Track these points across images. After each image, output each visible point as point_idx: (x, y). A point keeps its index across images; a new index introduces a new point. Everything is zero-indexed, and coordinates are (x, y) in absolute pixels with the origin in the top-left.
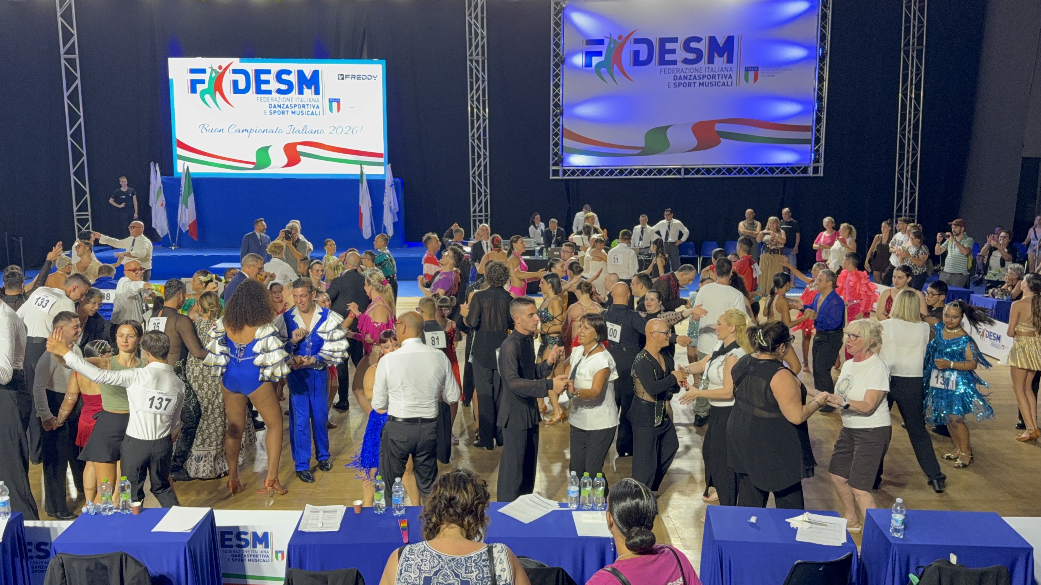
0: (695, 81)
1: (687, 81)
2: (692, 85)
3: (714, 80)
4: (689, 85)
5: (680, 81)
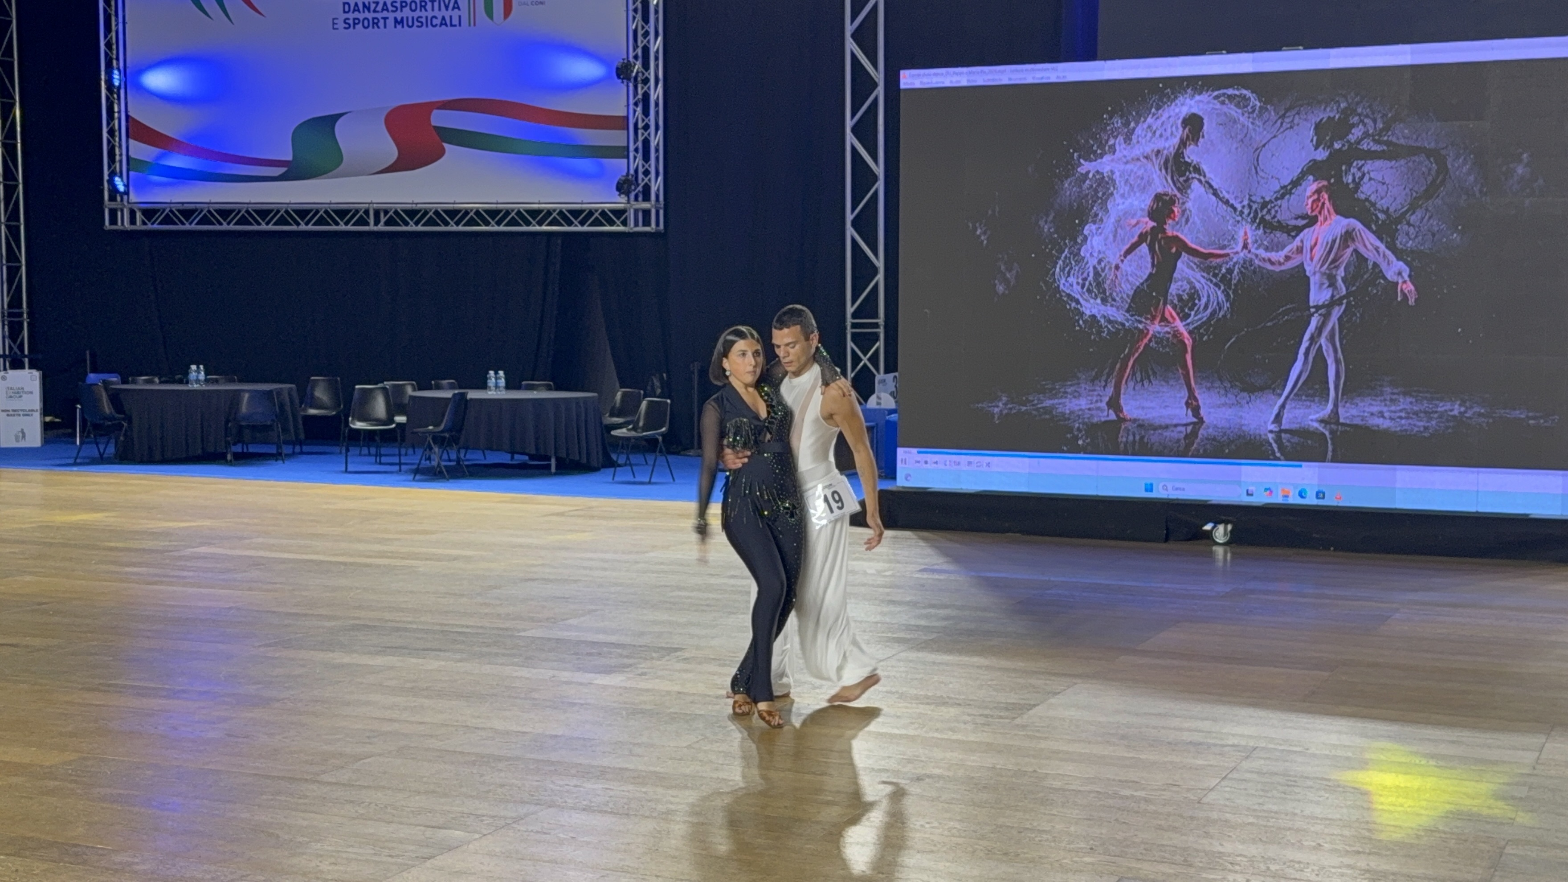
0: (385, 14)
1: (370, 16)
2: (381, 22)
3: (423, 14)
4: (375, 23)
5: (356, 15)
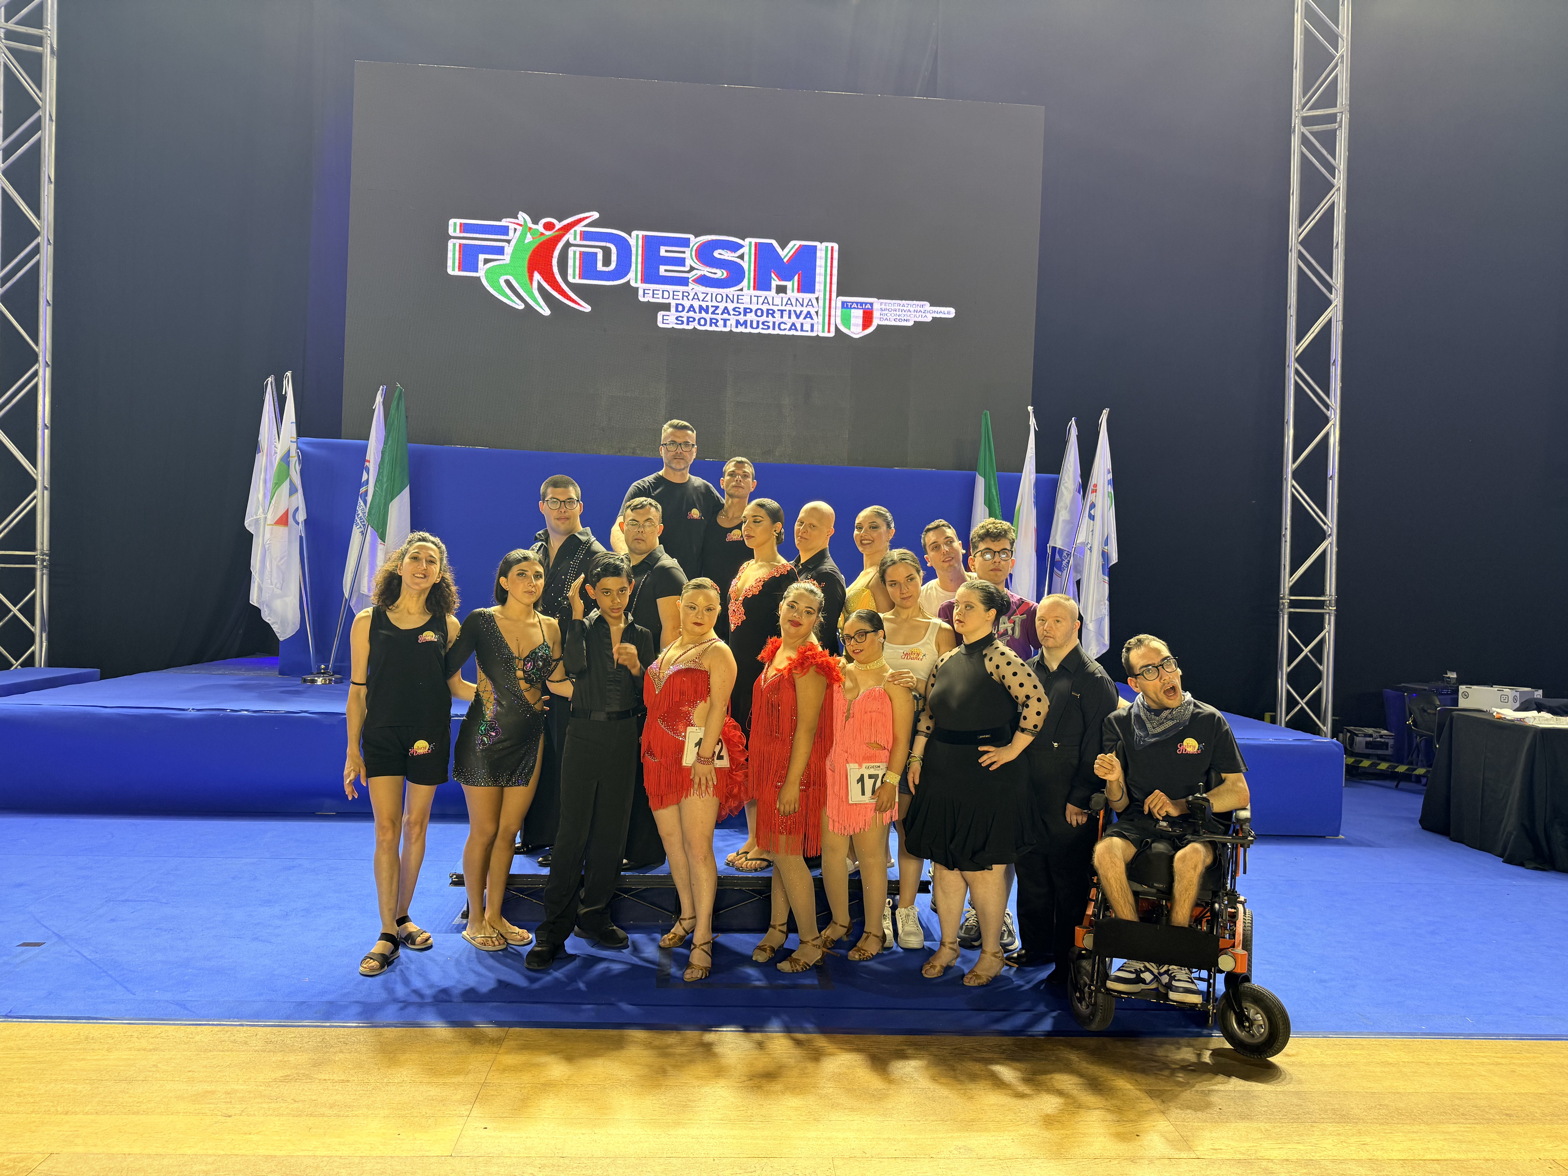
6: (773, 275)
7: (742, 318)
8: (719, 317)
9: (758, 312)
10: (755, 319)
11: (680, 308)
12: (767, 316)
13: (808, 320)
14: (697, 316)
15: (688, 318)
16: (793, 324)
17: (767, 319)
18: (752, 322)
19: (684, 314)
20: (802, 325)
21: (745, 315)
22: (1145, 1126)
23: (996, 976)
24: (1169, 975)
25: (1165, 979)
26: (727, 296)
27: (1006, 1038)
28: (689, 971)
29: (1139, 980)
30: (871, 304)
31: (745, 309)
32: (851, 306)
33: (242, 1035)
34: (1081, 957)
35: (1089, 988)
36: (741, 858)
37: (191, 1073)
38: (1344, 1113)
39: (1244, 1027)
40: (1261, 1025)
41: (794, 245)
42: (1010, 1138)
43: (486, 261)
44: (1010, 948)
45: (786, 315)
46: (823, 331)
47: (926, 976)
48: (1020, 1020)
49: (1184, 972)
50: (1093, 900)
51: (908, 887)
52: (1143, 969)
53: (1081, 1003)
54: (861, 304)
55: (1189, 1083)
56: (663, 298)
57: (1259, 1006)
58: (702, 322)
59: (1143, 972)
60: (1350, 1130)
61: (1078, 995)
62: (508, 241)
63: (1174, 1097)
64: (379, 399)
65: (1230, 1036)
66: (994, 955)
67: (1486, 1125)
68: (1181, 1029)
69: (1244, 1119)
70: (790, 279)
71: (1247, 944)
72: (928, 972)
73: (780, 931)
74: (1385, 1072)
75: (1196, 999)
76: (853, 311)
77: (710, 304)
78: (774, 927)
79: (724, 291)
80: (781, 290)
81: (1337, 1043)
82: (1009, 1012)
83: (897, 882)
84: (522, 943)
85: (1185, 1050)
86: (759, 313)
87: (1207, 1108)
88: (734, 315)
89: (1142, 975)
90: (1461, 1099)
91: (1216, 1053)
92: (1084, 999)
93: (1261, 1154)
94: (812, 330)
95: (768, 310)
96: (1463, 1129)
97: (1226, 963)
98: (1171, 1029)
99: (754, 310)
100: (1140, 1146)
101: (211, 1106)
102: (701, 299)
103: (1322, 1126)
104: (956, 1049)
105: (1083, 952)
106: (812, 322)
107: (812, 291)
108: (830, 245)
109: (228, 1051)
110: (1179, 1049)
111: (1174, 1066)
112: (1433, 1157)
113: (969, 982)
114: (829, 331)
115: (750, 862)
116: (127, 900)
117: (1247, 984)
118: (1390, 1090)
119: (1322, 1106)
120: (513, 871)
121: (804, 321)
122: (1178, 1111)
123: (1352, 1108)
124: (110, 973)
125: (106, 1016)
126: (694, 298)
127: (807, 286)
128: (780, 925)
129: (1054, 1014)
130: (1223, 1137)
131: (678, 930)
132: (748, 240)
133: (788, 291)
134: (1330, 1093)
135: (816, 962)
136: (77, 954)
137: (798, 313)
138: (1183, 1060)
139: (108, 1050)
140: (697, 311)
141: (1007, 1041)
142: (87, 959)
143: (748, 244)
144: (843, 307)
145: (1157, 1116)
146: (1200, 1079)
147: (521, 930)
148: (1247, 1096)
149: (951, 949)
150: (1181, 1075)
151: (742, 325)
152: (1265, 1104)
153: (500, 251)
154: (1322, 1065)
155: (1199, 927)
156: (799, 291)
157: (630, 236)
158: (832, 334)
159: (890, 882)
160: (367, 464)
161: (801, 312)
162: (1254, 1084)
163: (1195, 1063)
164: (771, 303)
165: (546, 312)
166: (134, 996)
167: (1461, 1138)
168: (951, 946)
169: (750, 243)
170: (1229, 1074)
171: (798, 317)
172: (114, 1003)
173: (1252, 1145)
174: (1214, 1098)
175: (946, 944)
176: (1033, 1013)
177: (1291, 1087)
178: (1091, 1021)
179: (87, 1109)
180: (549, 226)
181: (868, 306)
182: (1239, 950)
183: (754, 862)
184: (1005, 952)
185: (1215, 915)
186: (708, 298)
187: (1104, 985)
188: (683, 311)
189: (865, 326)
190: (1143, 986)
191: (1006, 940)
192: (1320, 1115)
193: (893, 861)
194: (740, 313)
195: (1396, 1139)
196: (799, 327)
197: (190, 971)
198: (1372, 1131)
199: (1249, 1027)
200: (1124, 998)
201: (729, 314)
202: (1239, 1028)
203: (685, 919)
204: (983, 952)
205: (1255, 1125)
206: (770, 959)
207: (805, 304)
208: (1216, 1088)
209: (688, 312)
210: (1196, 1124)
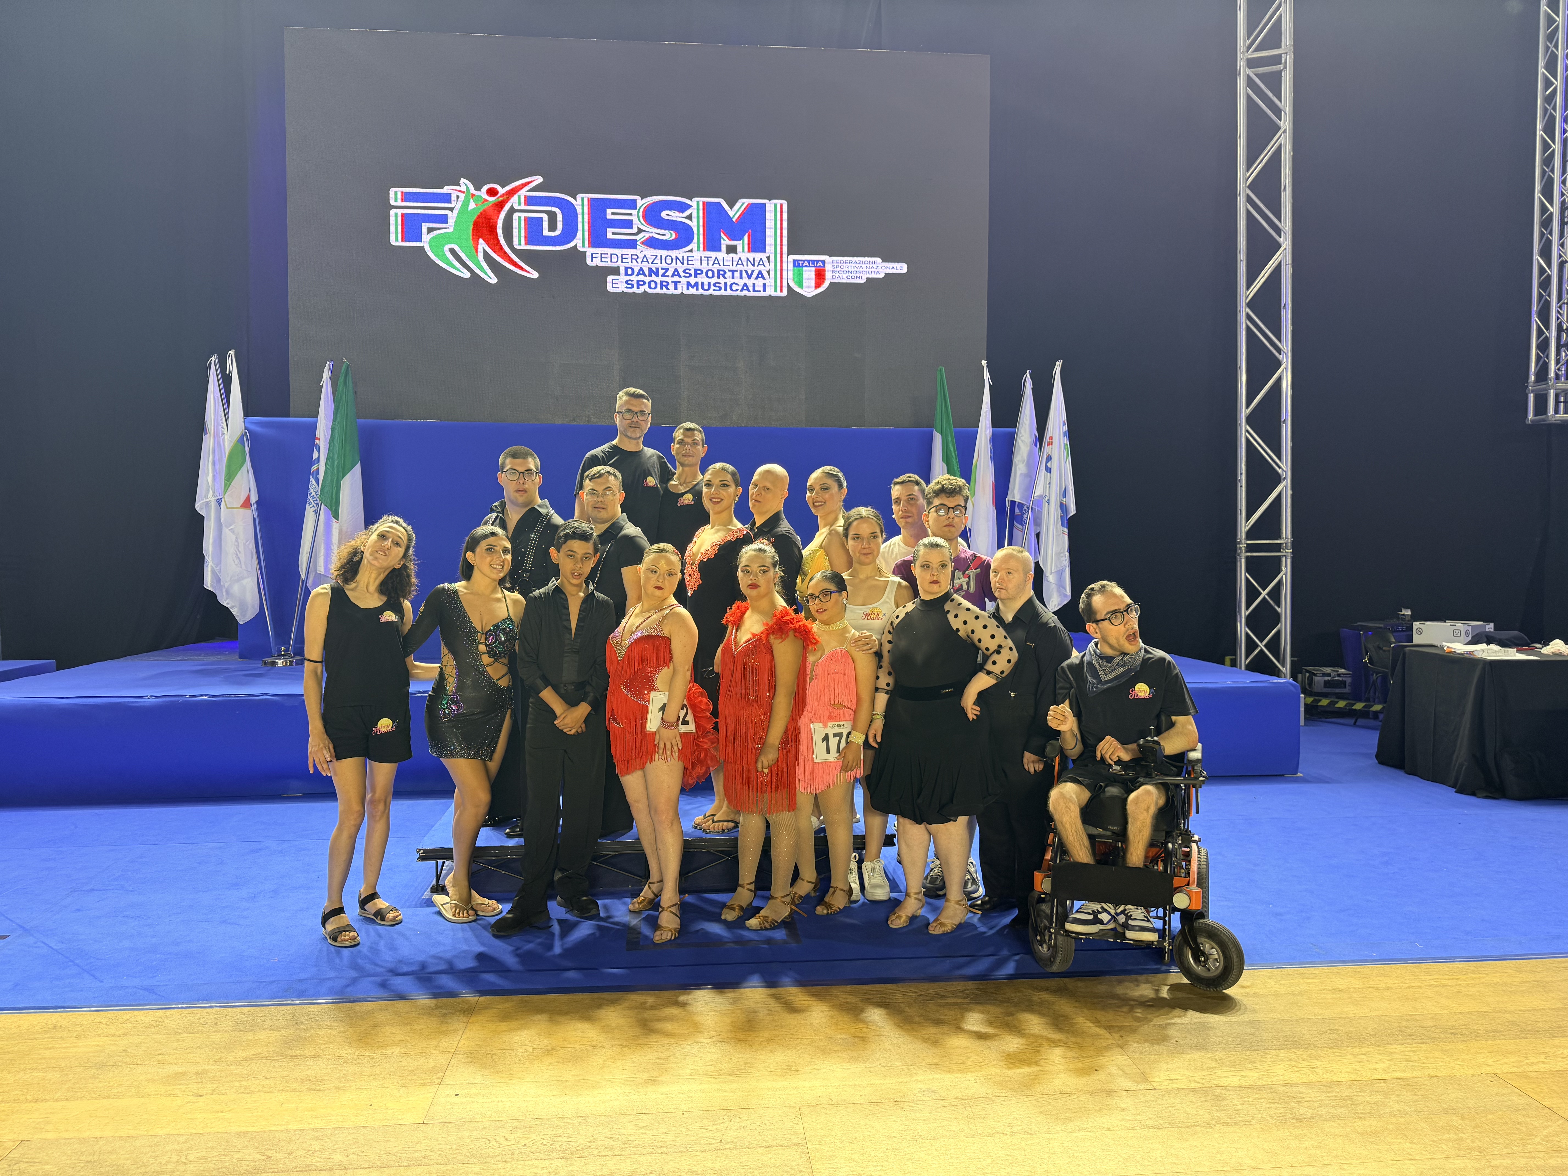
6: (722, 235)
7: (692, 280)
8: (669, 280)
9: (708, 273)
10: (706, 281)
11: (630, 271)
12: (719, 277)
13: (760, 280)
14: (647, 279)
15: (638, 281)
16: (745, 285)
17: (719, 281)
18: (703, 283)
19: (634, 278)
20: (754, 284)
21: (696, 277)
22: (1104, 1060)
23: (960, 924)
24: (1126, 915)
25: (1122, 919)
26: (677, 258)
27: (970, 983)
28: (658, 933)
29: (1096, 921)
30: (823, 262)
31: (696, 270)
32: (803, 264)
33: (211, 1017)
34: (1041, 901)
35: (1049, 931)
36: (708, 821)
37: (161, 1056)
38: (1296, 1039)
39: (1200, 961)
40: (1216, 959)
41: (742, 204)
42: (973, 1079)
43: (430, 230)
44: (975, 895)
45: (737, 274)
46: (776, 291)
47: (891, 926)
48: (982, 965)
49: (1140, 911)
50: (1050, 845)
51: (873, 842)
52: (1100, 910)
53: (1042, 945)
54: (813, 262)
55: (1147, 1018)
56: (611, 261)
57: (1213, 940)
58: (653, 285)
59: (1100, 913)
60: (1301, 1055)
61: (1038, 938)
62: (451, 209)
63: (1133, 1031)
64: (326, 375)
65: (1187, 971)
66: (958, 903)
67: (1431, 1045)
68: (1140, 967)
69: (1199, 1049)
70: (740, 238)
71: (1202, 881)
72: (894, 923)
73: (748, 889)
74: (1335, 998)
75: (1152, 937)
76: (804, 269)
77: (659, 266)
78: (742, 886)
79: (674, 253)
80: (732, 249)
81: (1291, 973)
82: (974, 957)
83: (863, 837)
84: (492, 914)
85: (1144, 986)
86: (710, 274)
87: (1163, 1041)
88: (684, 276)
89: (1099, 916)
90: (1408, 1020)
91: (1174, 988)
92: (1045, 941)
93: (1215, 1082)
94: (764, 290)
95: (719, 271)
96: (1409, 1049)
97: (1180, 901)
98: (1129, 968)
99: (704, 271)
100: (1099, 1080)
101: (182, 1086)
102: (650, 261)
103: (1274, 1053)
104: (920, 995)
105: (1043, 896)
106: (764, 281)
107: (763, 250)
108: (778, 202)
109: (198, 1033)
110: (1138, 986)
111: (1132, 1003)
112: (1380, 1077)
113: (935, 930)
114: (781, 291)
115: (717, 824)
116: (92, 890)
117: (1201, 920)
118: (1341, 1016)
119: (1275, 1033)
120: (479, 844)
121: (756, 282)
122: (1136, 1045)
123: (1304, 1034)
124: (77, 962)
125: (74, 1005)
126: (643, 261)
127: (758, 245)
128: (748, 884)
129: (1017, 957)
130: (1179, 1068)
131: (647, 892)
132: (696, 199)
133: (738, 250)
134: (1283, 1021)
135: (785, 918)
136: (43, 945)
137: (749, 272)
138: (1142, 996)
139: (78, 1038)
140: (647, 273)
141: (971, 985)
142: (54, 949)
143: (696, 204)
144: (794, 266)
145: (1117, 1051)
146: (1157, 1014)
147: (490, 902)
148: (1203, 1028)
149: (916, 899)
150: (1139, 1011)
151: (693, 287)
152: (1219, 1035)
153: (443, 219)
154: (1276, 995)
155: (1156, 867)
156: (749, 251)
157: (575, 199)
158: (785, 293)
159: (855, 837)
160: (317, 441)
161: (753, 271)
162: (1209, 1015)
163: (1152, 1000)
164: (721, 263)
165: (493, 280)
166: (102, 984)
167: (1407, 1057)
168: (916, 896)
169: (698, 203)
170: (1185, 1008)
171: (749, 277)
172: (82, 991)
173: (1206, 1073)
174: (1171, 1032)
175: (912, 894)
176: (996, 957)
177: (1245, 1017)
178: (1052, 962)
179: (57, 1096)
180: (492, 192)
181: (820, 264)
182: (1194, 888)
183: (721, 824)
184: (969, 900)
185: (1169, 856)
186: (658, 261)
187: (1063, 927)
188: (632, 274)
189: (818, 285)
190: (1101, 927)
191: (970, 888)
192: (1273, 1042)
193: (858, 816)
194: (691, 275)
195: (1345, 1061)
196: (751, 289)
197: (158, 956)
198: (1322, 1055)
199: (1204, 962)
200: (1082, 939)
201: (680, 276)
202: (1195, 962)
203: (653, 883)
204: (947, 900)
205: (1210, 1055)
206: (739, 918)
207: (756, 264)
208: (1173, 1021)
209: (637, 275)
210: (1153, 1056)
